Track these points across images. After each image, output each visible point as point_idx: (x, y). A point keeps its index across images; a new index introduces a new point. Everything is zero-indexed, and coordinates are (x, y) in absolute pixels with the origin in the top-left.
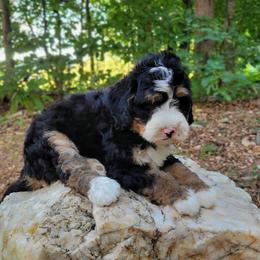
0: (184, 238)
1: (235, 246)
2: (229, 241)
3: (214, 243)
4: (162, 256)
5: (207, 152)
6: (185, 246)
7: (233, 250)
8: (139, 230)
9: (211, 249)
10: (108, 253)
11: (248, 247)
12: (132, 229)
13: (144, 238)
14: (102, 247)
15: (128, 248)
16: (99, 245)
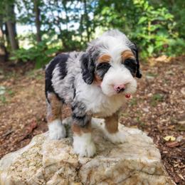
0: (97, 167)
1: (132, 171)
2: (127, 167)
3: (117, 169)
4: (84, 180)
5: (156, 99)
6: (98, 173)
7: (131, 174)
8: (67, 163)
9: (116, 174)
10: (49, 179)
11: (141, 171)
12: (62, 162)
13: (70, 168)
14: (46, 176)
15: (61, 175)
16: (44, 175)
